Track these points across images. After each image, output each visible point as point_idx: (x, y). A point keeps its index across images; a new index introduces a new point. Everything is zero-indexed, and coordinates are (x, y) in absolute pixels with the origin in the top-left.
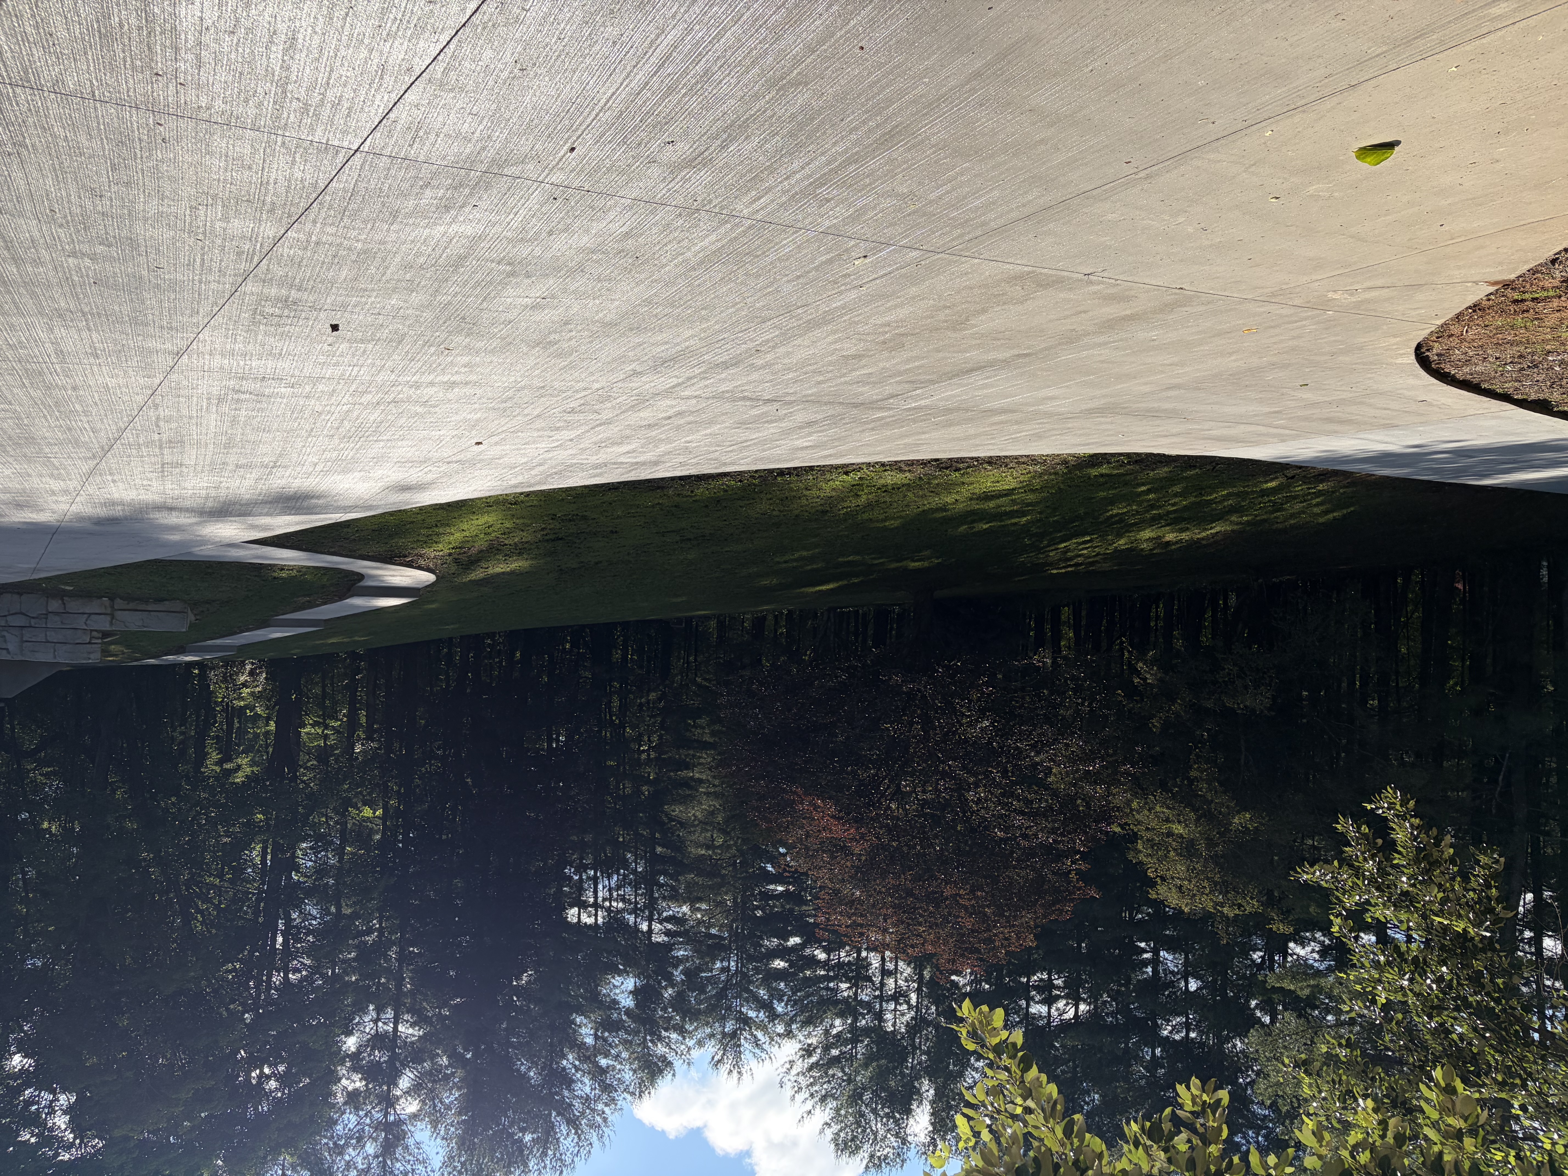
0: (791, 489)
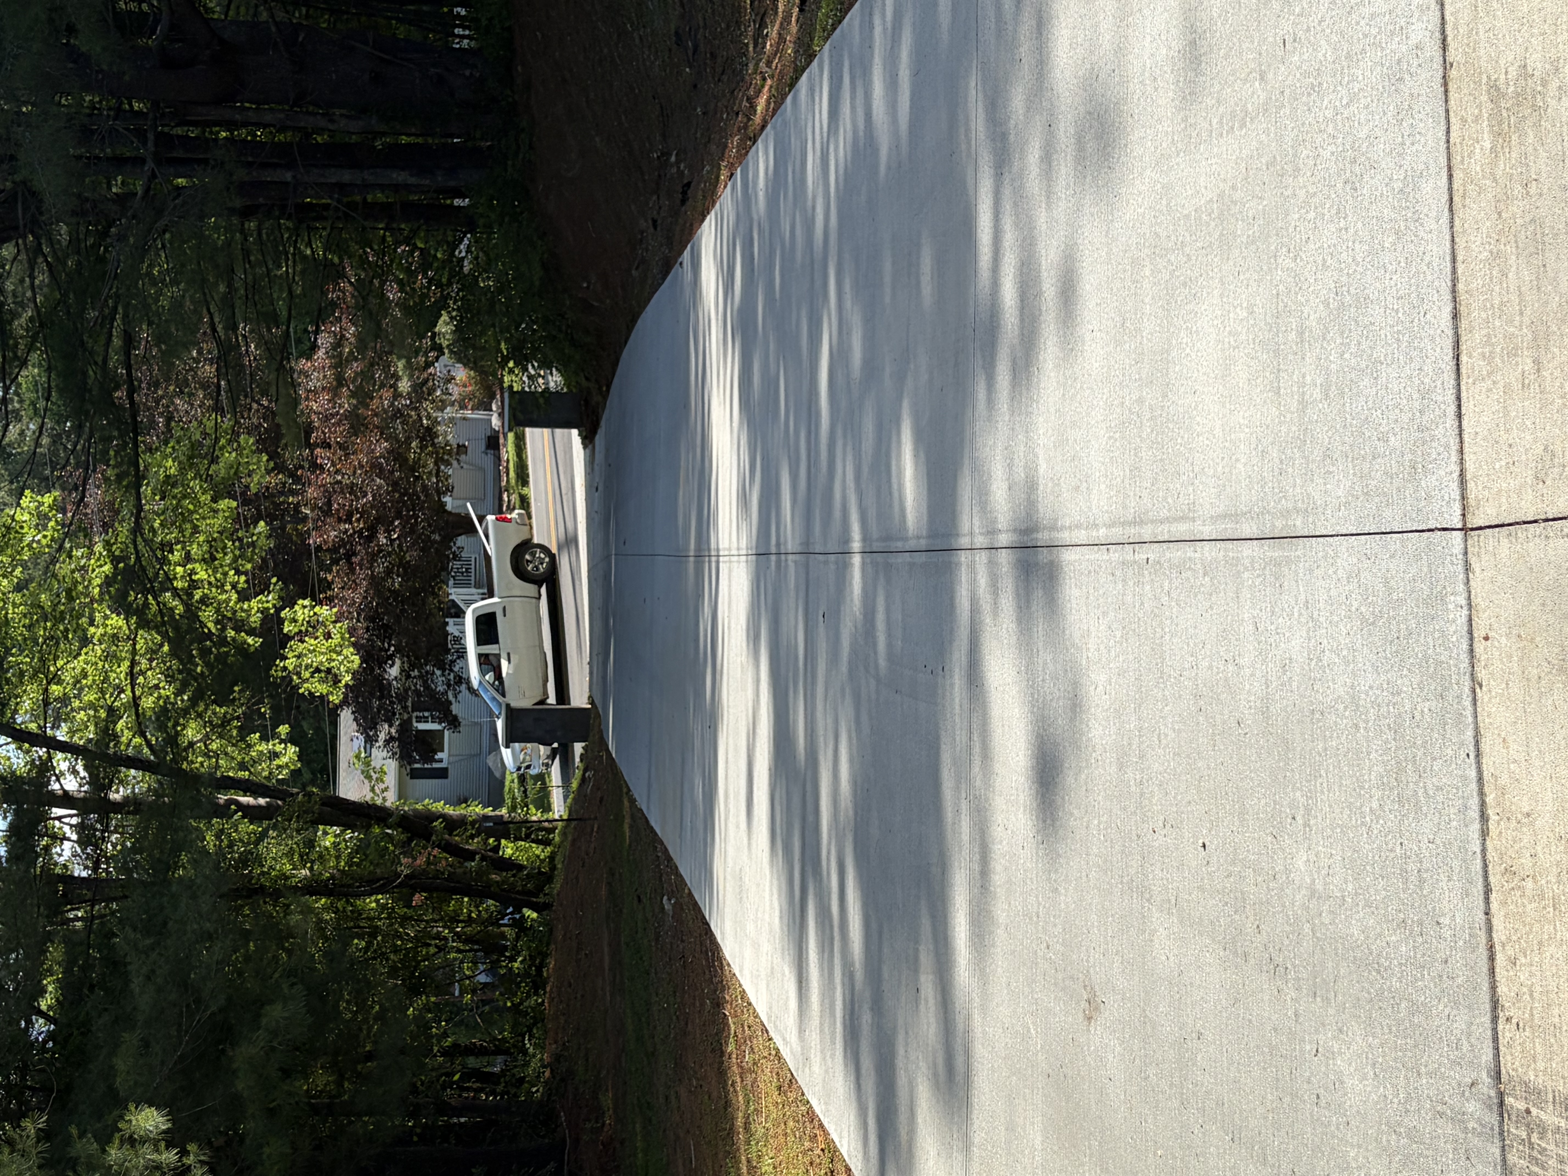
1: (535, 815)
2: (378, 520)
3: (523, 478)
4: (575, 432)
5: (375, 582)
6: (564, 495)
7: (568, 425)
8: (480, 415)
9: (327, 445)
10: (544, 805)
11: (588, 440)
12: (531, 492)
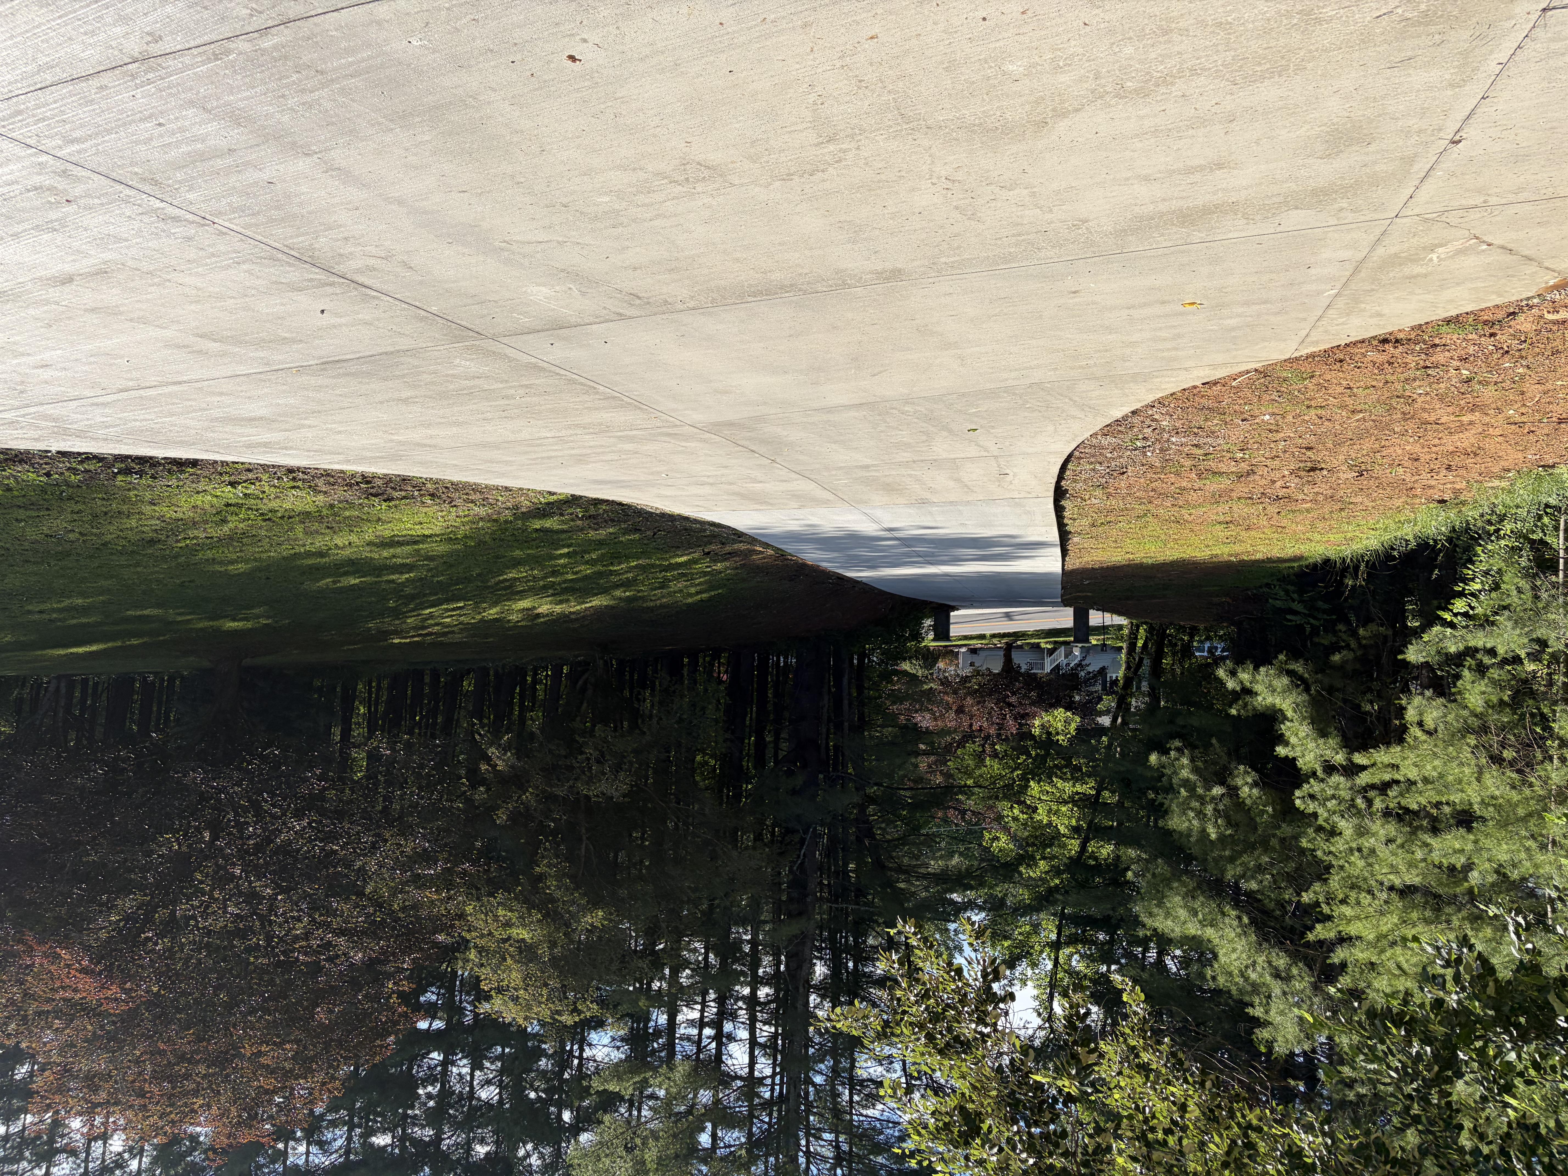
0: (125, 500)
1: (1126, 631)
2: (1004, 702)
3: (982, 637)
4: (952, 614)
5: (1033, 704)
6: (987, 619)
7: (948, 617)
8: (961, 657)
9: (971, 725)
10: (1120, 627)
11: (954, 608)
12: (988, 633)
